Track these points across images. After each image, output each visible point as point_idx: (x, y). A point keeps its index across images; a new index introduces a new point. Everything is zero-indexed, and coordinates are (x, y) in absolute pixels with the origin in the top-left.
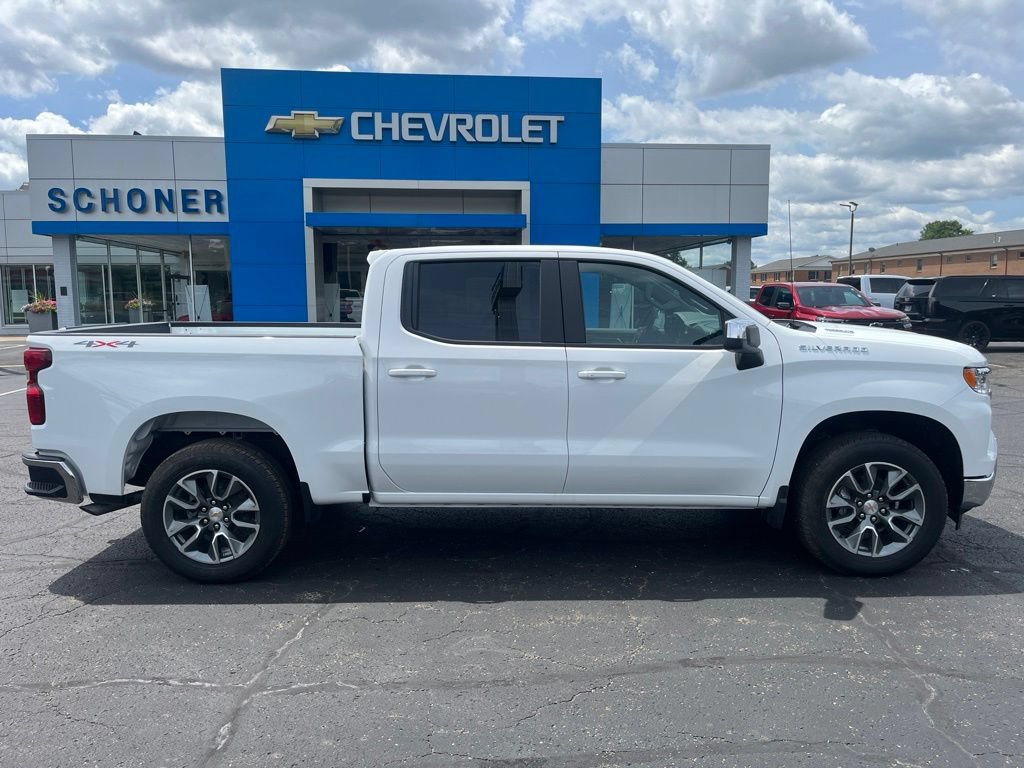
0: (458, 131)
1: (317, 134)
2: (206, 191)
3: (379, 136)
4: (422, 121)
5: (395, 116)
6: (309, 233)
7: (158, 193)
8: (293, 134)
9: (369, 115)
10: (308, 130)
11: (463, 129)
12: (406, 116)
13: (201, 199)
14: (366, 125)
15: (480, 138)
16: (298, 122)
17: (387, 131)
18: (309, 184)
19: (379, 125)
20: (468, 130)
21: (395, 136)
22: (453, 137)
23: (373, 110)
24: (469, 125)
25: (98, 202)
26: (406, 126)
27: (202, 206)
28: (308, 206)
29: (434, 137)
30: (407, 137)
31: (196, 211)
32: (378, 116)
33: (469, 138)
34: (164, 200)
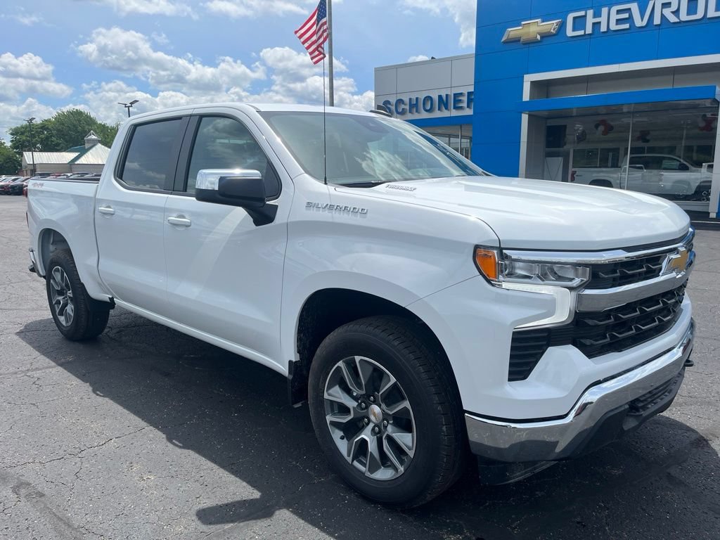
0: (662, 15)
1: (539, 37)
2: (468, 93)
3: (589, 30)
4: (629, 10)
5: (605, 11)
6: (525, 118)
7: (440, 97)
8: (522, 40)
9: (582, 13)
10: (532, 36)
11: (667, 12)
12: (614, 9)
13: (465, 99)
14: (579, 22)
15: (684, 17)
16: (526, 30)
17: (596, 25)
18: (528, 79)
19: (590, 21)
20: (673, 12)
21: (603, 28)
22: (657, 21)
23: (586, 9)
24: (674, 8)
25: (407, 107)
26: (614, 17)
27: (465, 105)
28: (526, 96)
29: (639, 23)
30: (613, 27)
31: (461, 108)
32: (590, 13)
33: (673, 19)
34: (443, 102)
